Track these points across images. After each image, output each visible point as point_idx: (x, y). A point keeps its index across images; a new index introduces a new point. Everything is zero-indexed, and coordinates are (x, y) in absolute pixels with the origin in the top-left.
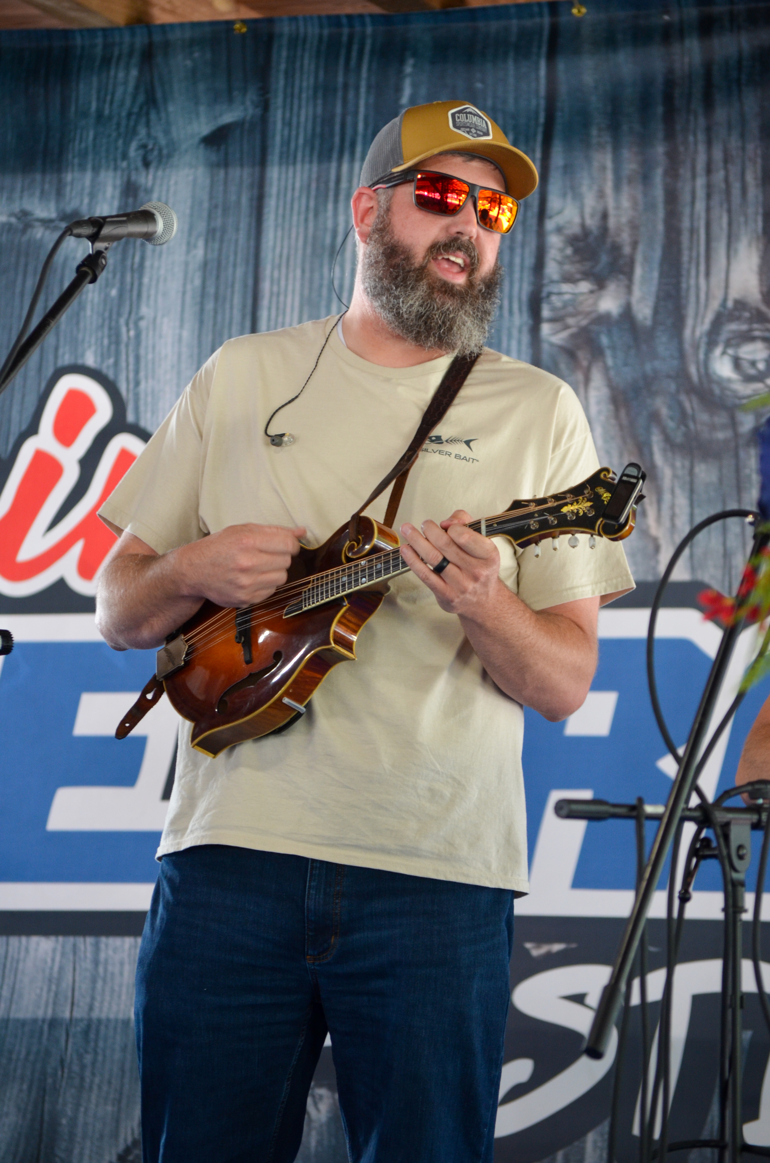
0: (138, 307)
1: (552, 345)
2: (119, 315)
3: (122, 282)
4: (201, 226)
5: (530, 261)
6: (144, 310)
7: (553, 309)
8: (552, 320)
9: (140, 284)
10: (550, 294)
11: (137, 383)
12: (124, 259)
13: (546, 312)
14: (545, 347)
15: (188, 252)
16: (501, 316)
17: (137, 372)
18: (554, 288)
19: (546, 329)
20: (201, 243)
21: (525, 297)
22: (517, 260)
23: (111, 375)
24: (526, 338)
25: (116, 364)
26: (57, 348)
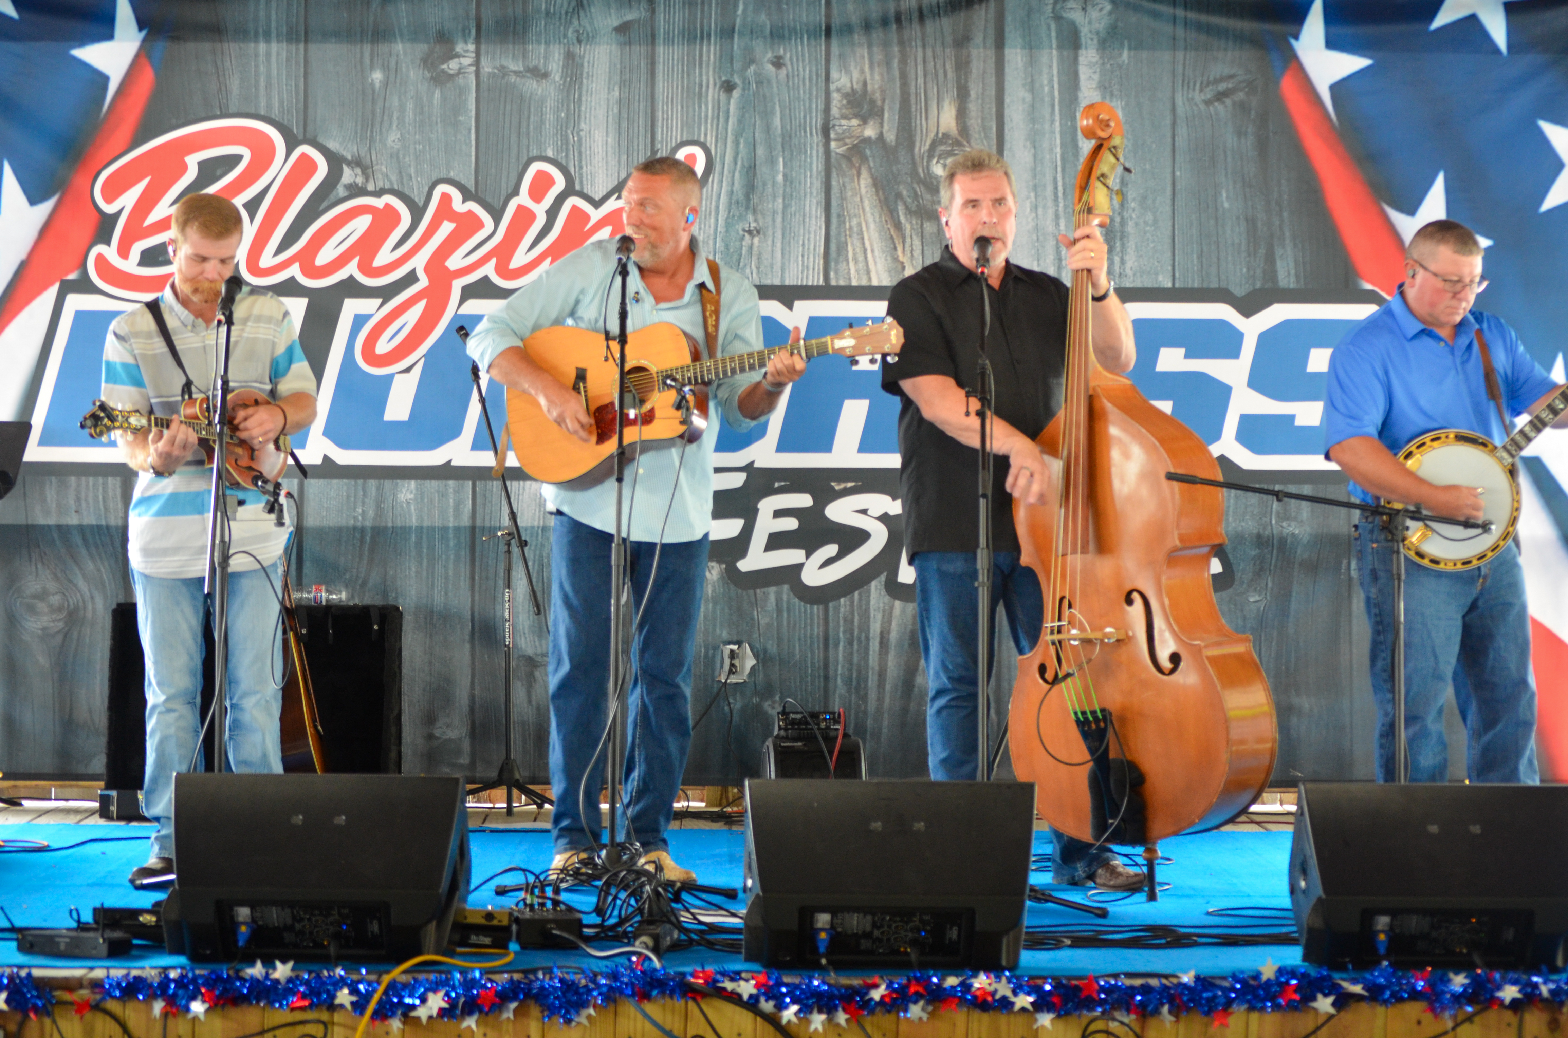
0: (579, 123)
1: (837, 154)
2: (567, 128)
3: (568, 110)
4: (617, 78)
5: (821, 106)
6: (583, 125)
7: (837, 134)
8: (836, 140)
9: (580, 111)
10: (834, 126)
11: (581, 168)
12: (568, 96)
13: (832, 136)
14: (833, 154)
15: (609, 93)
16: (806, 136)
17: (580, 161)
18: (837, 122)
19: (833, 145)
20: (617, 88)
21: (819, 127)
22: (814, 106)
23: (564, 163)
24: (821, 150)
25: (567, 156)
26: (528, 147)
